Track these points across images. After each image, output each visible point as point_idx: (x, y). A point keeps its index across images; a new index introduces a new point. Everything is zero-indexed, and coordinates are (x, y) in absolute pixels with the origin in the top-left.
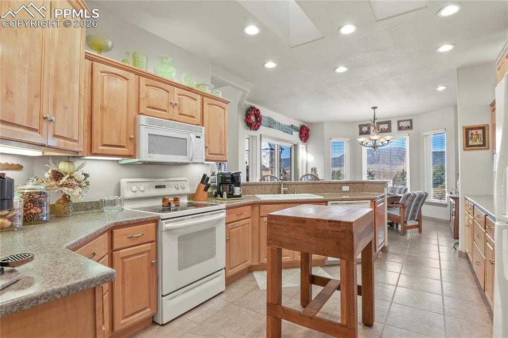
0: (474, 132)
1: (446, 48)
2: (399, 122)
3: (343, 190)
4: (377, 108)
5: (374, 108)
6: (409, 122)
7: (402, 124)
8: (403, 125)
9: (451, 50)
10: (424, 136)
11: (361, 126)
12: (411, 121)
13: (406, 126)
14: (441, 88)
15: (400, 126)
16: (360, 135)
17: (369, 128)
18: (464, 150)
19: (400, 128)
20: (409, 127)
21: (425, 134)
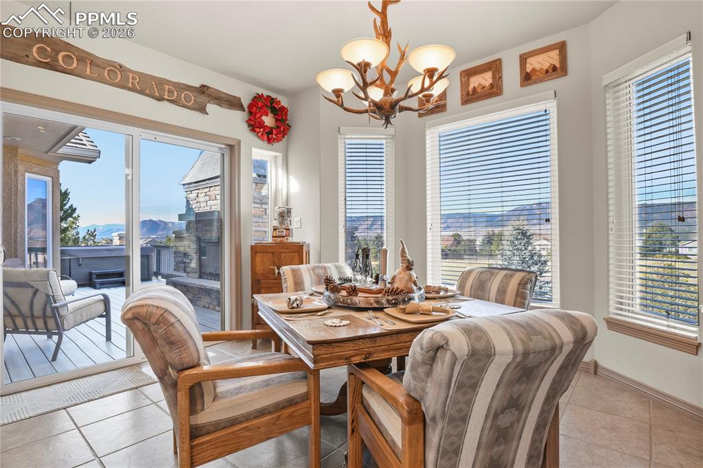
2: (523, 59)
6: (557, 51)
7: (533, 63)
8: (538, 67)
12: (562, 47)
13: (546, 66)
15: (529, 69)
19: (527, 78)
20: (555, 69)
21: (607, 79)
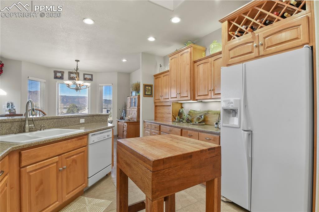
0: (148, 87)
1: (151, 39)
2: (84, 74)
3: (81, 122)
4: (79, 61)
5: (77, 61)
6: (91, 76)
7: (86, 76)
8: (87, 78)
9: (153, 41)
10: (100, 86)
11: (56, 72)
12: (92, 75)
13: (89, 78)
14: (124, 60)
16: (54, 79)
17: (62, 75)
18: (144, 96)
19: (84, 79)
20: (90, 79)
21: (100, 85)
